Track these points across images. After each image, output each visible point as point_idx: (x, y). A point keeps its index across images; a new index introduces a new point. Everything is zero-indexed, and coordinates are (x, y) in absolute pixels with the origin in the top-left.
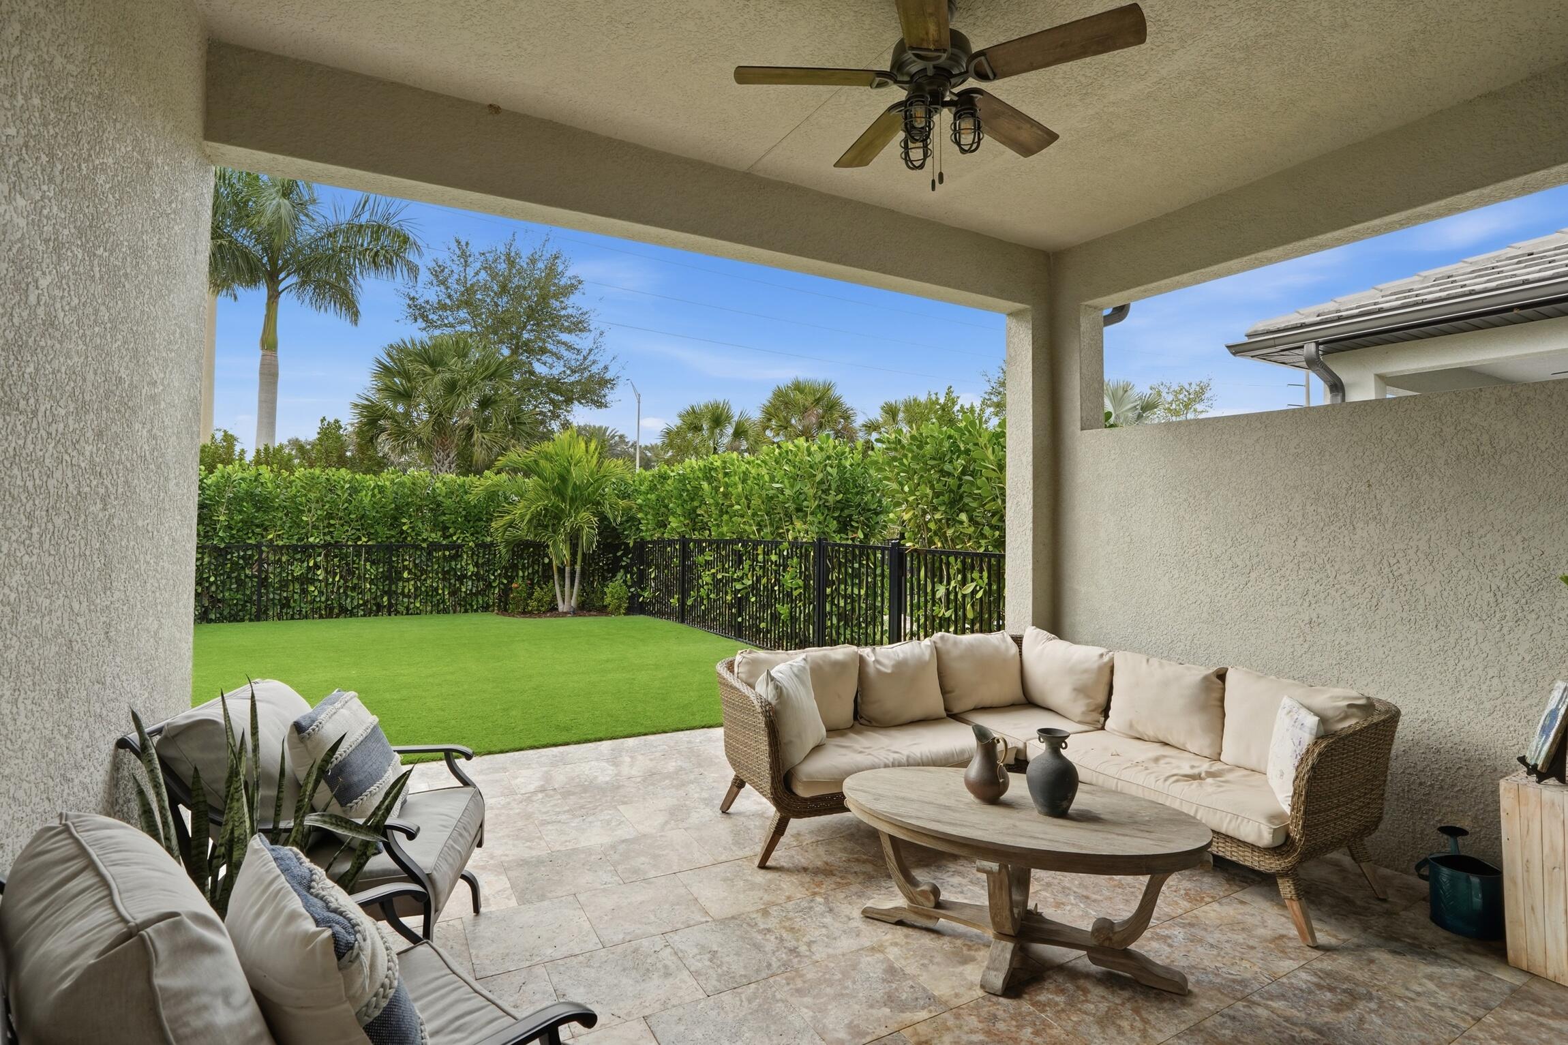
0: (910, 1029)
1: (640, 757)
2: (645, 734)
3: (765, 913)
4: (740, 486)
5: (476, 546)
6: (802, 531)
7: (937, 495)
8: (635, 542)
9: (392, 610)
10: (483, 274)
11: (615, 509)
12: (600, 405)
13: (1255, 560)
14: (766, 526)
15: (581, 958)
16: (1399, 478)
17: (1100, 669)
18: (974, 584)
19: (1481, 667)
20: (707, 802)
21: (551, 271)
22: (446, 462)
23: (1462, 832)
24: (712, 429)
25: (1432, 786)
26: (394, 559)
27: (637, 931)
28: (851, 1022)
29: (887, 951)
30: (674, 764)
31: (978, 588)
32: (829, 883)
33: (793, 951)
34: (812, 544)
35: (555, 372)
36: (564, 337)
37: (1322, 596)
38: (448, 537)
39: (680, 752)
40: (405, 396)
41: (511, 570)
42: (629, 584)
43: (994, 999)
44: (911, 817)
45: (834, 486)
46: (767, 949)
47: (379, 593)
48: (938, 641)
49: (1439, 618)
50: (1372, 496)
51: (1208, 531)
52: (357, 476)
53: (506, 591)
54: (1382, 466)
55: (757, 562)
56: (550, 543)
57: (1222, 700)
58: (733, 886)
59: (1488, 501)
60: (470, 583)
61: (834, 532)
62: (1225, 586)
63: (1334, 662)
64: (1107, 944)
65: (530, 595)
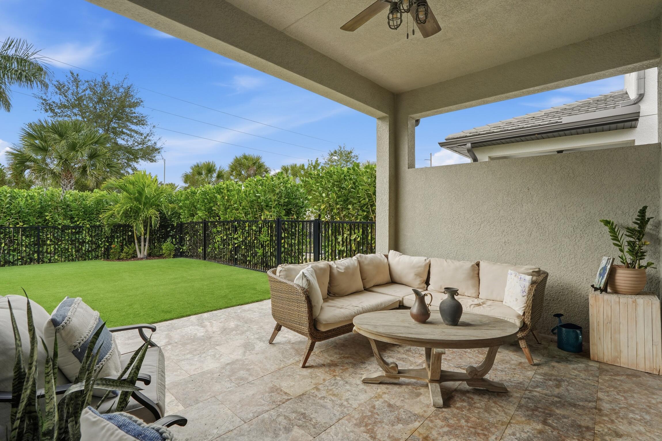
0: (416, 432)
1: (214, 322)
2: (211, 311)
3: (318, 389)
4: (236, 196)
5: (90, 227)
6: (269, 215)
7: (338, 197)
8: (177, 224)
9: (40, 261)
10: (88, 92)
11: (168, 209)
12: (152, 160)
13: (483, 219)
14: (249, 214)
15: (235, 432)
16: (540, 186)
17: (426, 265)
18: (355, 235)
19: (568, 255)
20: (260, 339)
21: (127, 94)
22: (69, 186)
23: (562, 315)
24: (207, 175)
25: (550, 300)
26: (41, 234)
27: (258, 410)
28: (389, 435)
29: (383, 397)
30: (233, 323)
31: (357, 237)
32: (338, 370)
33: (341, 405)
34: (274, 221)
35: (130, 143)
36: (133, 127)
37: (510, 232)
38: (73, 223)
39: (233, 318)
40: (44, 150)
41: (110, 239)
42: (174, 243)
43: (441, 410)
44: (398, 333)
45: (283, 195)
46: (329, 407)
47: (31, 252)
48: (359, 257)
49: (554, 238)
50: (529, 193)
51: (464, 209)
52: (15, 190)
53: (107, 249)
54: (533, 182)
55: (245, 230)
56: (134, 225)
57: (478, 274)
58: (294, 378)
59: (572, 194)
60: (87, 245)
61: (284, 216)
62: (471, 230)
63: (514, 257)
64: (475, 377)
65: (122, 250)
